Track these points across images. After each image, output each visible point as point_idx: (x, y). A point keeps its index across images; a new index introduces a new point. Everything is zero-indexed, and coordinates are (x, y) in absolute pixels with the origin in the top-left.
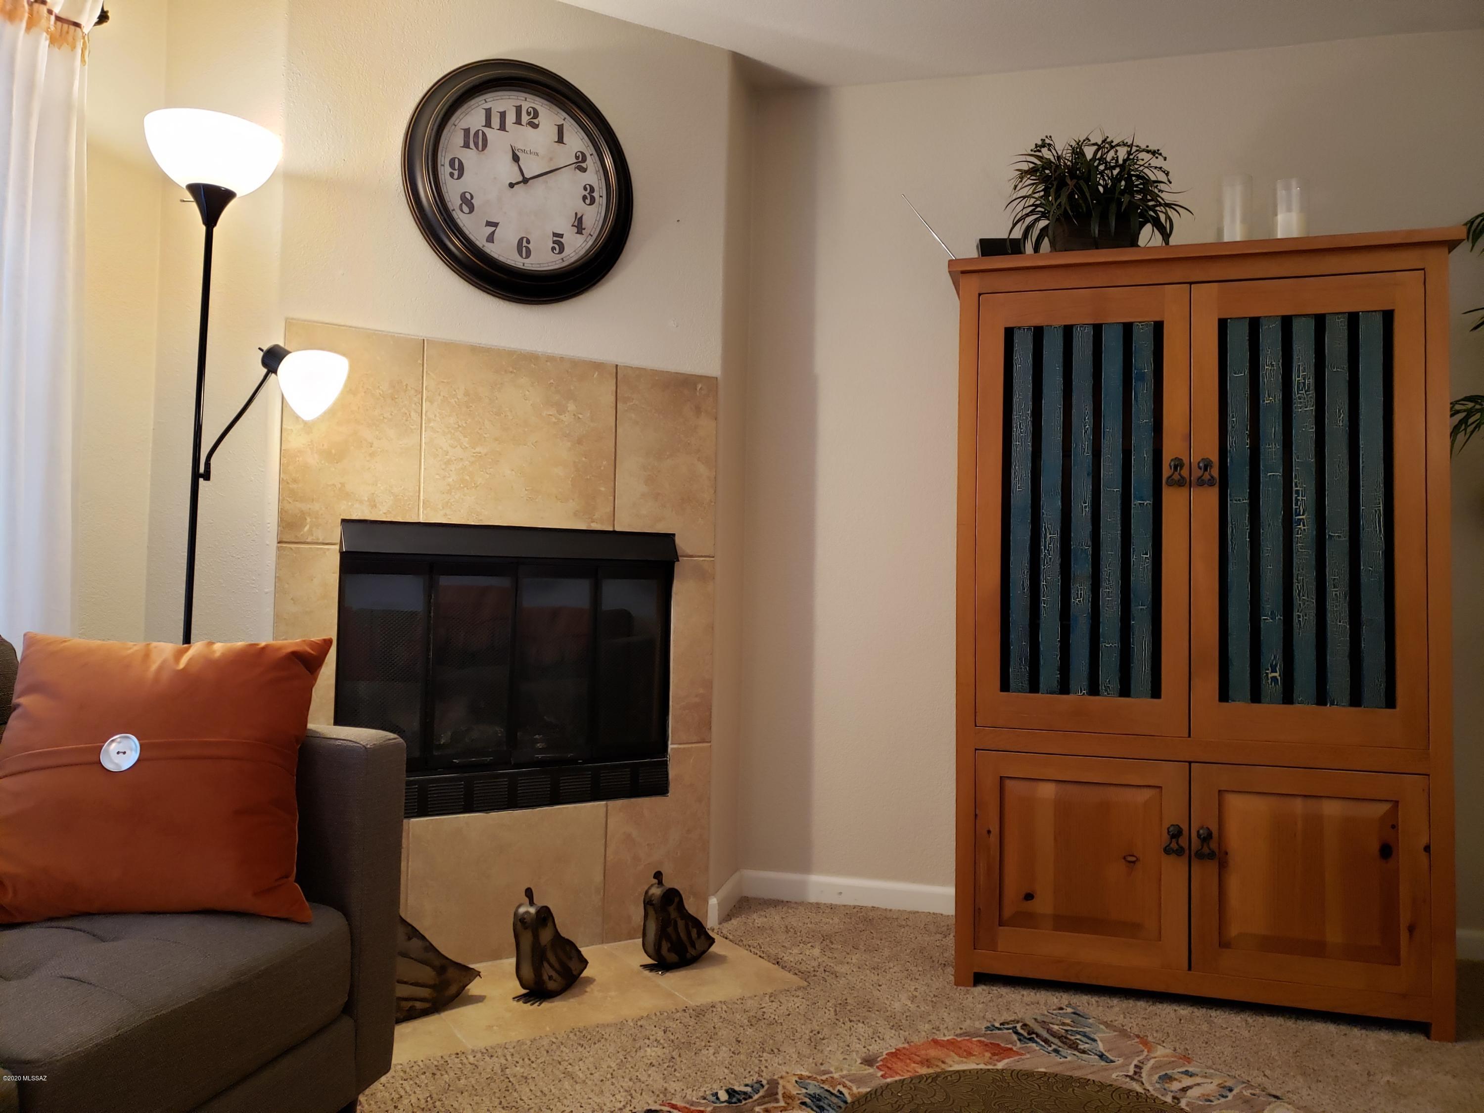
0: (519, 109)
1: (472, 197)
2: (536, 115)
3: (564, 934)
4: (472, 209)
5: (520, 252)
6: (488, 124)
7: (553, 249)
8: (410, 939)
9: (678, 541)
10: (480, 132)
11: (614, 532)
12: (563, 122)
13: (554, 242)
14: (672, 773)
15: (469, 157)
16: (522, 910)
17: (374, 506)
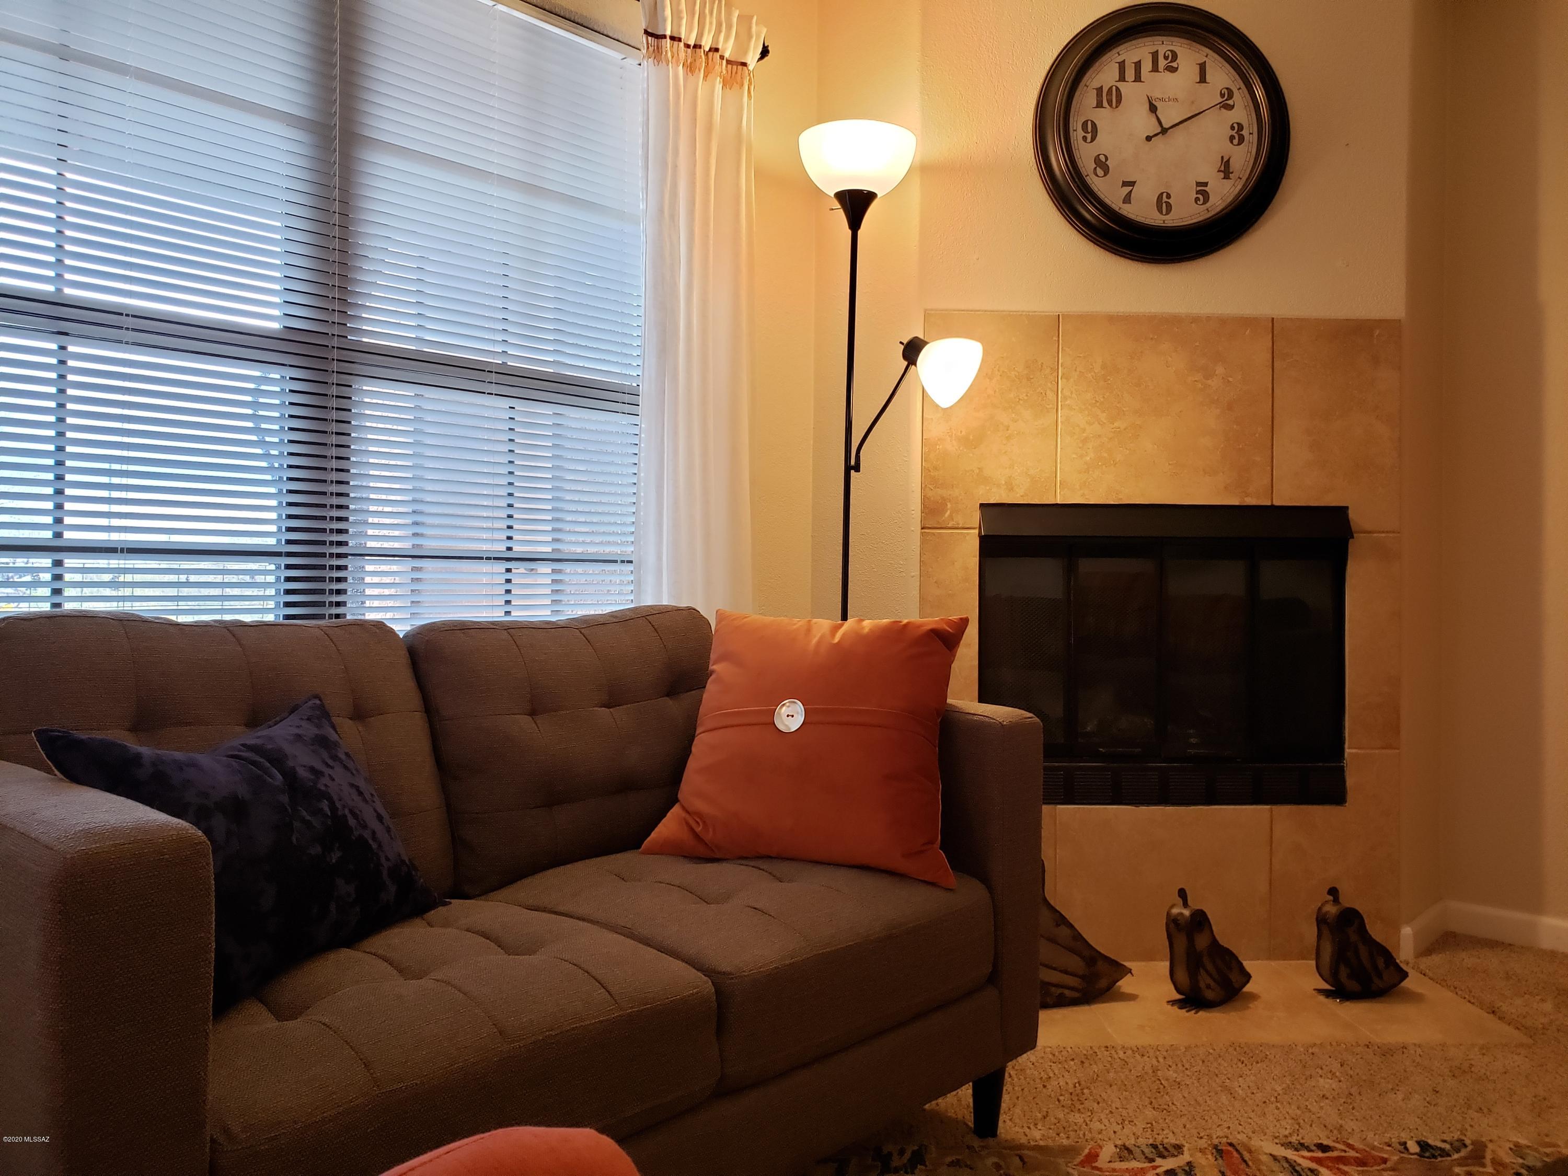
0: (1155, 55)
1: (1107, 159)
2: (1175, 56)
3: (1223, 942)
4: (1106, 170)
5: (1160, 210)
6: (1122, 78)
7: (1197, 199)
8: (1058, 925)
9: (1352, 514)
10: (1114, 88)
11: (1273, 507)
12: (1205, 59)
13: (1197, 192)
14: (1350, 781)
15: (1103, 117)
16: (1175, 911)
17: (1010, 488)
